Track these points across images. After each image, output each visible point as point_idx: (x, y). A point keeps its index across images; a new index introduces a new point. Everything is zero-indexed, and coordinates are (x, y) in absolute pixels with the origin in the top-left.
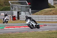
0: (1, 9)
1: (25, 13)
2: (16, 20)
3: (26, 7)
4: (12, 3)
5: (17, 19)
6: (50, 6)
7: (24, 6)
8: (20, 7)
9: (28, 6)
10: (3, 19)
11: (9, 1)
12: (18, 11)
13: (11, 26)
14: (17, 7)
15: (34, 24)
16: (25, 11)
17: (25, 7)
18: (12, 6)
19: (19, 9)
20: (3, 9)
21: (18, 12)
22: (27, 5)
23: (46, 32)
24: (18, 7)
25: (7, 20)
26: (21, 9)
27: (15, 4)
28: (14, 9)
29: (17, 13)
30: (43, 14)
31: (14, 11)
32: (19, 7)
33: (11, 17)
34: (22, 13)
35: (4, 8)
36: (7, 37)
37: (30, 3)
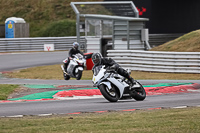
0: (44, 29)
1: (129, 45)
3: (130, 22)
4: (84, 9)
7: (125, 21)
8: (111, 23)
9: (138, 18)
11: (73, 4)
12: (105, 37)
13: (77, 90)
14: (99, 23)
15: (122, 85)
16: (127, 37)
17: (127, 24)
18: (82, 20)
19: (106, 30)
20: (50, 30)
21: (104, 42)
22: (134, 16)
24: (103, 24)
25: (81, 69)
26: (112, 31)
27: (93, 12)
28: (87, 30)
29: (99, 43)
30: (191, 48)
31: (88, 38)
32: (105, 22)
34: (116, 42)
35: (54, 27)
36: (64, 126)
37: (144, 10)
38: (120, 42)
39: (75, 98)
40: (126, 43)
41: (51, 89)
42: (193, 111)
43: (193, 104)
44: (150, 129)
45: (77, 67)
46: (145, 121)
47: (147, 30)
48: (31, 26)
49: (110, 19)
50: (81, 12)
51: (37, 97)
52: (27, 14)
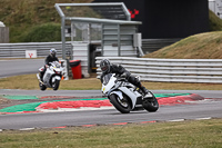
0: (26, 33)
1: (119, 51)
2: (83, 77)
3: (121, 25)
4: (69, 12)
5: (85, 72)
6: (215, 25)
7: (115, 24)
8: (100, 27)
9: (129, 22)
10: (42, 74)
11: (57, 5)
12: (93, 42)
13: (62, 102)
14: (86, 26)
16: (118, 43)
17: (118, 28)
18: (68, 23)
19: (94, 35)
21: (92, 48)
22: (125, 19)
23: (200, 125)
24: (91, 28)
25: (58, 78)
26: (101, 35)
27: (80, 15)
28: (74, 34)
29: (86, 49)
31: (74, 43)
32: (93, 26)
33: (65, 64)
34: (106, 48)
35: (36, 31)
36: (48, 142)
37: (137, 12)
38: (111, 48)
39: (60, 110)
40: (116, 49)
41: (33, 101)
42: (191, 125)
43: (191, 117)
44: (143, 145)
45: (54, 76)
46: (138, 136)
47: (140, 35)
48: (11, 31)
49: (99, 23)
50: (66, 15)
51: (18, 109)
52: (7, 18)
